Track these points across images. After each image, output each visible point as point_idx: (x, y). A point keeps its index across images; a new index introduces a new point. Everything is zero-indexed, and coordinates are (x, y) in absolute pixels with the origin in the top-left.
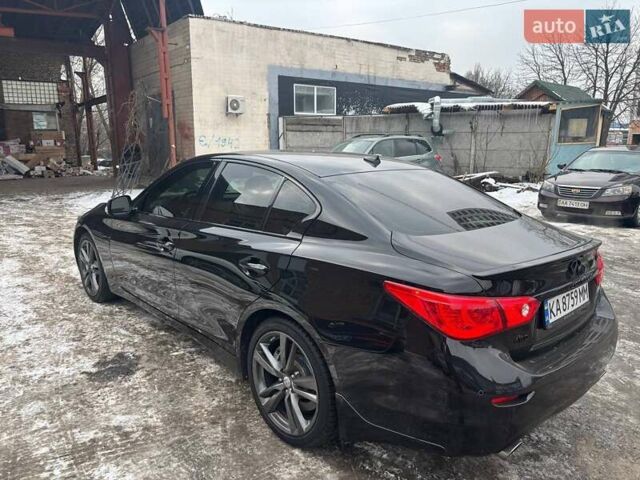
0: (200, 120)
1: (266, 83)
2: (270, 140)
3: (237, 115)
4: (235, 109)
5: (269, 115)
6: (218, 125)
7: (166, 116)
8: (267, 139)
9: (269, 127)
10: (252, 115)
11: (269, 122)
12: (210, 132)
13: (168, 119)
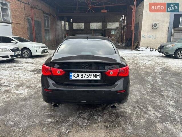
0: (143, 30)
1: (169, 17)
2: (168, 36)
3: (156, 28)
4: (155, 26)
5: (169, 28)
6: (149, 31)
7: (132, 29)
8: (167, 36)
9: (168, 32)
10: (162, 28)
11: (168, 30)
12: (146, 34)
13: (132, 30)
